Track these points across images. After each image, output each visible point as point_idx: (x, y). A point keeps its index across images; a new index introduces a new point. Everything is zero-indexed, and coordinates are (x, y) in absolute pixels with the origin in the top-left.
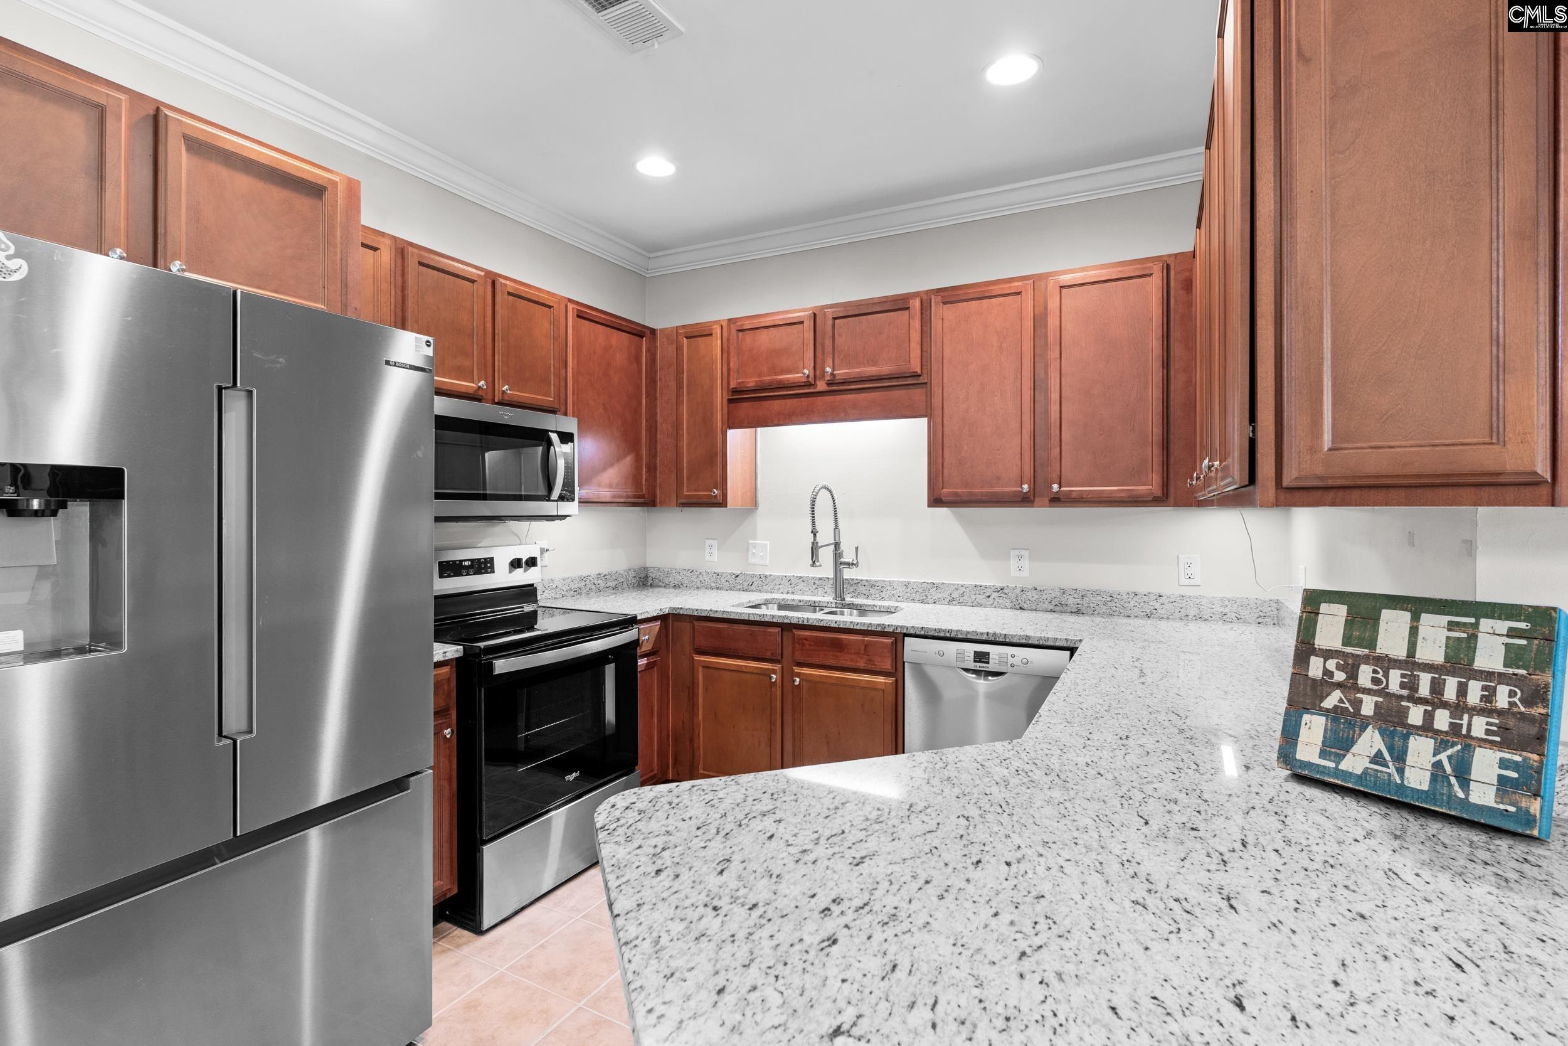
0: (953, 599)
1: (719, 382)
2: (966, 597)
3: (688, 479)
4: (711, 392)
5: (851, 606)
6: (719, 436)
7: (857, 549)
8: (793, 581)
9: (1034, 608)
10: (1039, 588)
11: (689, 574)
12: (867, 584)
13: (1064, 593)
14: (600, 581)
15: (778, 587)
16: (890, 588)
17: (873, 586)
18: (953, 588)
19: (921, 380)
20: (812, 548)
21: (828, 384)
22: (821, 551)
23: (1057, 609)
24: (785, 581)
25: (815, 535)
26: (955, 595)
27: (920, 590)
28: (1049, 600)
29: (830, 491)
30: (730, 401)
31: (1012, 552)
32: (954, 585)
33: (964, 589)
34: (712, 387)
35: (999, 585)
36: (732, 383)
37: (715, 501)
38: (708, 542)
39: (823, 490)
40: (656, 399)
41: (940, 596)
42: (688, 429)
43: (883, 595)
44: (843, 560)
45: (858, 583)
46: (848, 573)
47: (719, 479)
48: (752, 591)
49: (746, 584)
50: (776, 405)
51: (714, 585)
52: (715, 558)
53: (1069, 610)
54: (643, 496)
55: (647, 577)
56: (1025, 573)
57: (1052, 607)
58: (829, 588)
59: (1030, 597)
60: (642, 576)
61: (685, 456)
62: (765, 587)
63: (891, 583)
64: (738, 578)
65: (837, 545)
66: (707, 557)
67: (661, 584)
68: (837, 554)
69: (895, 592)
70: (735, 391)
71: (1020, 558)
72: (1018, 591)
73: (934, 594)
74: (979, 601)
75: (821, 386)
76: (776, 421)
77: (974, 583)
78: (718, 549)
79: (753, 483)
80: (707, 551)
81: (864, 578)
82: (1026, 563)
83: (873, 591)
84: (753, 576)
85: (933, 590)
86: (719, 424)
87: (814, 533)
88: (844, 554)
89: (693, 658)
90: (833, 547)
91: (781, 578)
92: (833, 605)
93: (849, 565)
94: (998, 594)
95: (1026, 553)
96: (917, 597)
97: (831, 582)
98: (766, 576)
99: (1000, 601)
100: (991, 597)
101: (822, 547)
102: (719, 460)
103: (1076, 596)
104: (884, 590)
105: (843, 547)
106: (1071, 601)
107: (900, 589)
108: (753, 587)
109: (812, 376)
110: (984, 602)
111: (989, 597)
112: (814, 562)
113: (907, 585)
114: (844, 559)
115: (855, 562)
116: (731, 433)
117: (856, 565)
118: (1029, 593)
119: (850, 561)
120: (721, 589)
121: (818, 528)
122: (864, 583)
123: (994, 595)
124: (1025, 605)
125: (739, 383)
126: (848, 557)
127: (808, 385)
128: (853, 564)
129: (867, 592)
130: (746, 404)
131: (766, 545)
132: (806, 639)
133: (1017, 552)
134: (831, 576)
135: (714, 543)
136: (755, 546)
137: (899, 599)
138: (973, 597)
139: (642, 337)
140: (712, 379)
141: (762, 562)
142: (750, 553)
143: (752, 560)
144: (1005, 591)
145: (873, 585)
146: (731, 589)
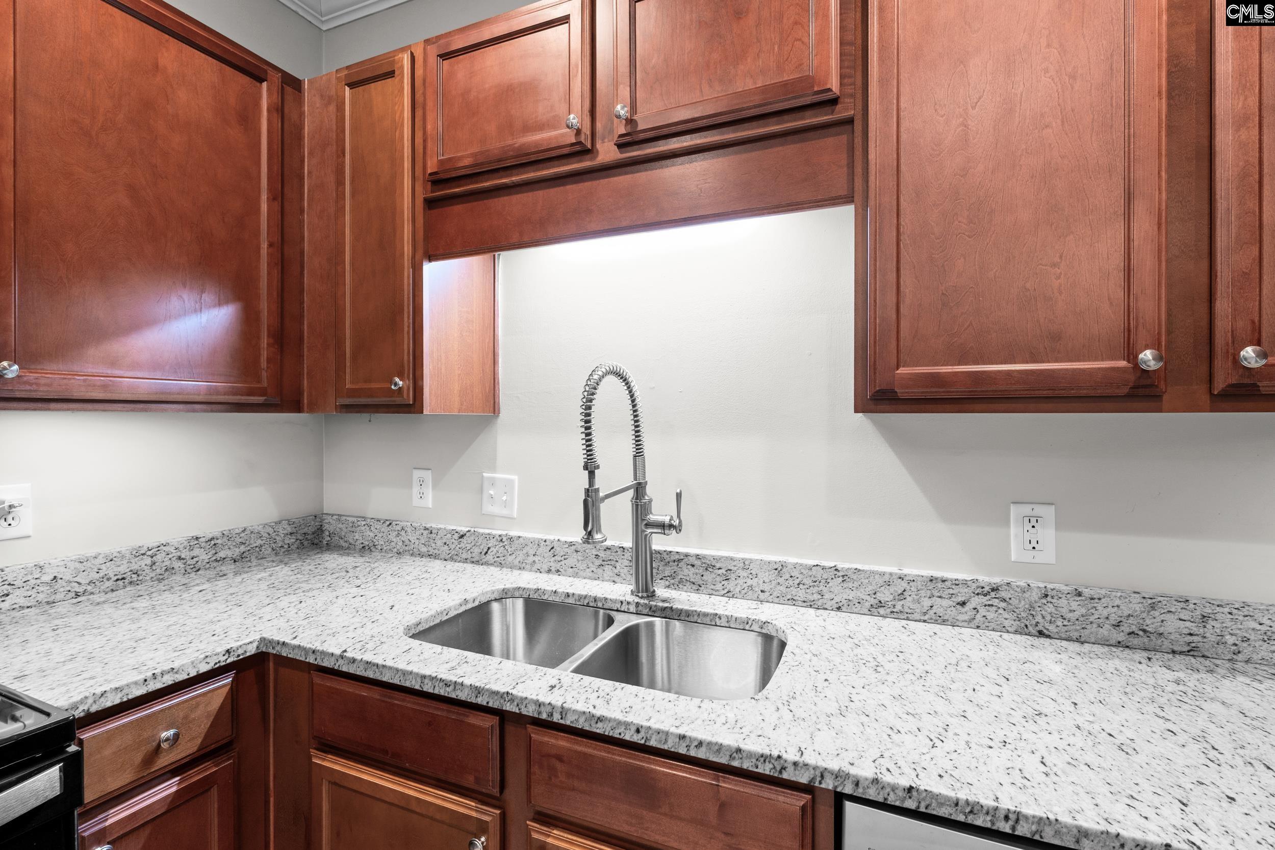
0: (881, 605)
1: (407, 164)
2: (908, 602)
3: (354, 357)
4: (392, 188)
5: (668, 613)
6: (408, 272)
7: (679, 496)
8: (558, 549)
9: (1075, 635)
10: (1087, 592)
11: (385, 528)
12: (697, 563)
13: (1153, 607)
14: (196, 552)
15: (531, 559)
16: (744, 574)
17: (709, 567)
18: (881, 581)
19: (841, 112)
20: (586, 502)
21: (621, 146)
22: (604, 507)
23: (1135, 641)
24: (544, 550)
25: (592, 474)
26: (885, 595)
27: (808, 581)
28: (1114, 619)
29: (625, 380)
30: (431, 203)
31: (1012, 507)
32: (883, 574)
33: (904, 584)
34: (395, 177)
35: (986, 579)
36: (429, 164)
37: (398, 400)
38: (417, 474)
39: (611, 379)
40: (302, 211)
41: (851, 595)
42: (352, 264)
43: (730, 585)
44: (652, 518)
45: (680, 559)
46: (659, 543)
47: (407, 358)
48: (487, 564)
49: (476, 550)
50: (515, 204)
51: (424, 549)
52: (429, 501)
53: (1167, 645)
54: (262, 392)
55: (320, 530)
56: (1047, 555)
57: (1121, 637)
58: (624, 564)
59: (1064, 611)
60: (310, 530)
61: (348, 314)
62: (510, 559)
63: (746, 564)
64: (464, 540)
65: (639, 489)
66: (416, 502)
67: (342, 543)
68: (641, 507)
69: (754, 582)
70: (437, 181)
71: (1033, 521)
72: (1035, 595)
73: (838, 592)
74: (940, 612)
75: (607, 152)
76: (515, 238)
77: (928, 572)
78: (435, 486)
79: (488, 370)
80: (416, 489)
81: (693, 551)
82: (1047, 535)
83: (708, 577)
84: (488, 537)
85: (835, 583)
86: (407, 249)
87: (590, 468)
88: (654, 507)
89: (310, 757)
90: (631, 493)
91: (538, 543)
92: (632, 608)
93: (664, 527)
94: (984, 600)
95: (1048, 513)
96: (801, 594)
97: (628, 555)
98: (511, 539)
99: (991, 615)
100: (969, 606)
101: (608, 496)
102: (407, 321)
103: (1185, 615)
104: (733, 576)
105: (650, 491)
106: (1172, 625)
107: (765, 576)
108: (489, 557)
109: (587, 130)
110: (952, 613)
111: (963, 604)
112: (590, 534)
113: (779, 569)
114: (655, 516)
115: (676, 522)
116: (431, 270)
117: (678, 528)
118: (1063, 602)
119: (667, 519)
120: (435, 557)
121: (600, 456)
122: (692, 560)
123: (976, 601)
124: (1052, 628)
125: (441, 162)
126: (661, 512)
127: (582, 151)
128: (671, 526)
129: (697, 579)
130: (458, 208)
131: (511, 482)
132: (559, 758)
133: (1026, 510)
134: (628, 543)
135: (428, 475)
136: (493, 481)
137: (762, 596)
138: (927, 603)
139: (261, 81)
140: (395, 163)
141: (505, 512)
142: (485, 496)
143: (489, 508)
144: (1003, 594)
145: (708, 565)
146: (452, 559)
